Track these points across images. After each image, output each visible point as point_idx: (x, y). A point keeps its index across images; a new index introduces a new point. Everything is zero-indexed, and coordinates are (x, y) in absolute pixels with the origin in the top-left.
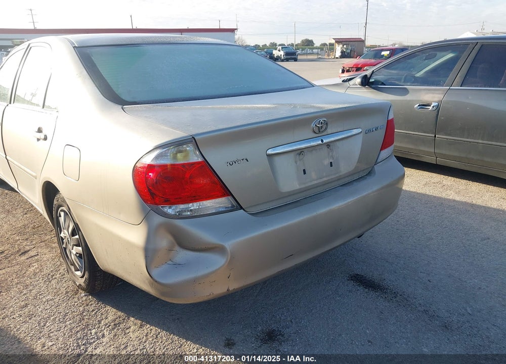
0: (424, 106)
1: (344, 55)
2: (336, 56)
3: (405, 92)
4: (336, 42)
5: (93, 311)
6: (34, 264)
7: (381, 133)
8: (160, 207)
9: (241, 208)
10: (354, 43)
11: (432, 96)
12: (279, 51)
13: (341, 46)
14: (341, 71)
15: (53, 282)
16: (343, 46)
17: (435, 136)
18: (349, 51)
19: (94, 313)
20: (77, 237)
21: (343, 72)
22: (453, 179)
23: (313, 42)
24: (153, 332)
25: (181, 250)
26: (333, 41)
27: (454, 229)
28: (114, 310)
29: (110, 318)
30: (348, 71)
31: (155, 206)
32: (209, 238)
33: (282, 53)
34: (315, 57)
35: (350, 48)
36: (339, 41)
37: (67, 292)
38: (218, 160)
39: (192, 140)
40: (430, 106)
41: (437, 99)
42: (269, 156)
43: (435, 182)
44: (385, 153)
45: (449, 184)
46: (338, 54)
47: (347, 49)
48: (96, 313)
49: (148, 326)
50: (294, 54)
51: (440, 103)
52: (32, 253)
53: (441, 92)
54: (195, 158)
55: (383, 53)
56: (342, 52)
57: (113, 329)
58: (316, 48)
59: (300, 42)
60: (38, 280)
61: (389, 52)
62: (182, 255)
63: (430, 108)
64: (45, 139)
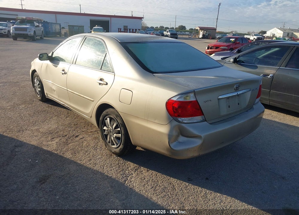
0: (266, 75)
1: (204, 37)
2: (200, 37)
3: (257, 67)
4: (200, 29)
5: (123, 163)
6: (85, 142)
7: (257, 91)
8: (177, 118)
9: (206, 121)
10: (210, 30)
11: (270, 71)
12: (168, 32)
13: (203, 31)
14: (207, 48)
15: (98, 150)
16: (204, 31)
17: (270, 91)
18: (207, 35)
19: (123, 164)
20: (119, 129)
21: (208, 48)
22: (277, 112)
23: (185, 27)
24: (154, 173)
25: (182, 136)
26: (199, 29)
27: (280, 137)
28: (133, 163)
29: (132, 167)
30: (211, 48)
31: (175, 118)
32: (195, 132)
33: (169, 33)
34: (187, 37)
35: (208, 33)
36: (202, 29)
37: (107, 155)
38: (201, 100)
39: (194, 92)
40: (269, 76)
41: (272, 73)
42: (219, 99)
43: (268, 114)
44: (258, 100)
45: (275, 115)
46: (201, 36)
47: (206, 33)
48: (124, 164)
49: (151, 171)
50: (176, 34)
51: (274, 74)
52: (81, 137)
53: (275, 69)
54: (193, 99)
55: (231, 39)
56: (203, 35)
57: (135, 171)
58: (187, 31)
59: (177, 27)
60: (90, 149)
61: (234, 39)
62: (182, 139)
63: (269, 77)
64: (107, 84)
